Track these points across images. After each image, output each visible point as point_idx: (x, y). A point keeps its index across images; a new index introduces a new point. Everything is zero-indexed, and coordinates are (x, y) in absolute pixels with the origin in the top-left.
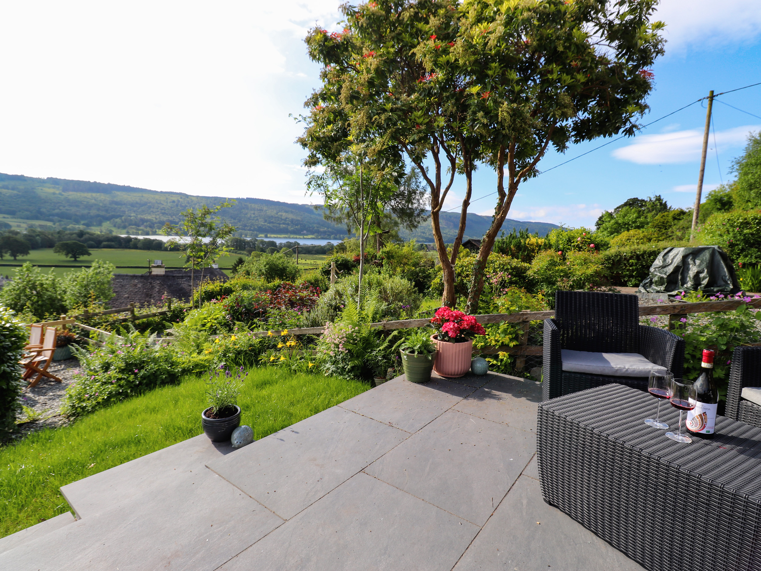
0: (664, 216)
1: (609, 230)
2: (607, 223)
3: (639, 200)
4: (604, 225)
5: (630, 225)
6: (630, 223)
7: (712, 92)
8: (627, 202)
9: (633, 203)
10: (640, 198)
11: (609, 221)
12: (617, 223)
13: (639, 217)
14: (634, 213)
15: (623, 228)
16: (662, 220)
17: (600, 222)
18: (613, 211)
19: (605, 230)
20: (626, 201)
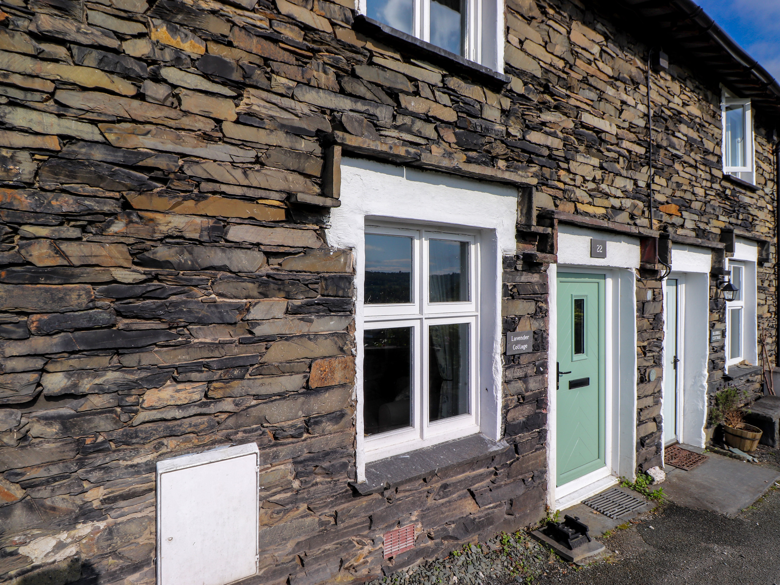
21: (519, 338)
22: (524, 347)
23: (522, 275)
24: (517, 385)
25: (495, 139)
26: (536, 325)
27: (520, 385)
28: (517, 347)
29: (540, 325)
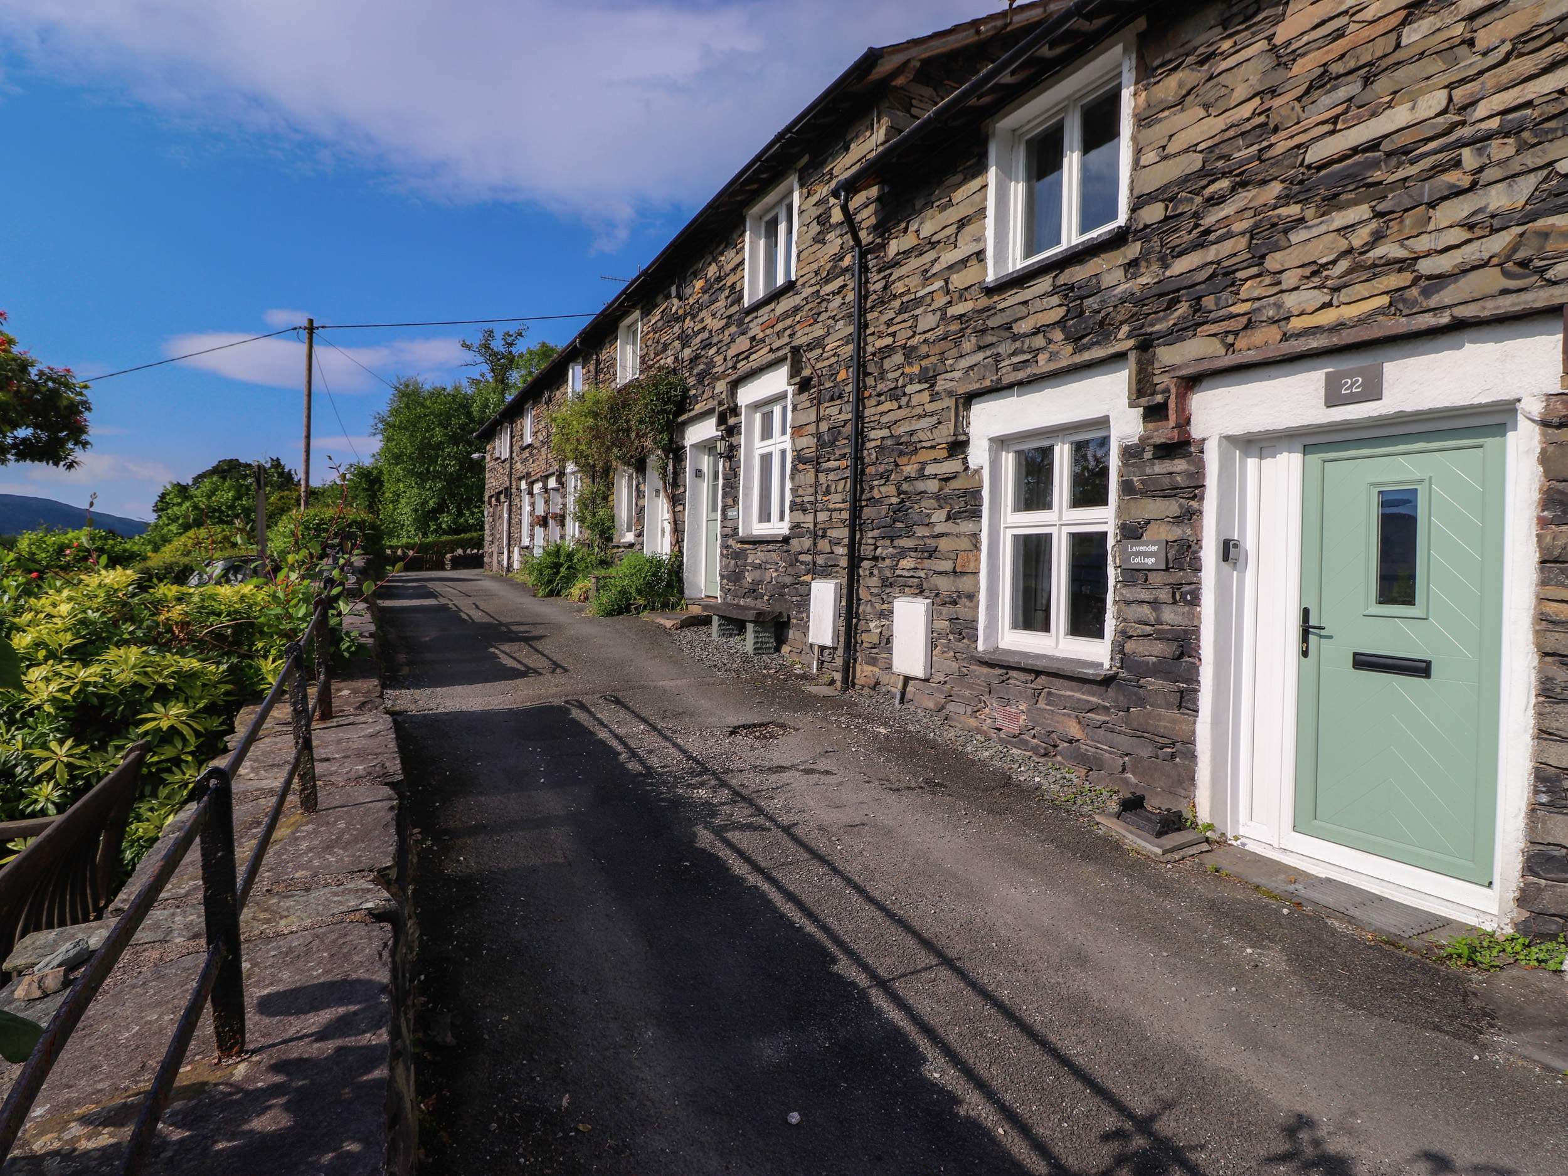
0: (282, 497)
1: (181, 521)
2: (175, 508)
3: (240, 464)
4: (169, 511)
5: (223, 512)
6: (223, 508)
7: (311, 321)
8: (218, 465)
9: (228, 470)
10: (242, 461)
11: (180, 505)
12: (196, 507)
13: (239, 497)
14: (229, 490)
15: (211, 517)
16: (280, 504)
17: (162, 504)
18: (190, 483)
19: (174, 521)
20: (215, 464)
21: (1141, 548)
22: (1150, 561)
23: (1153, 464)
24: (1140, 610)
25: (1115, 306)
26: (1175, 533)
27: (1146, 611)
28: (1138, 560)
29: (1184, 532)
